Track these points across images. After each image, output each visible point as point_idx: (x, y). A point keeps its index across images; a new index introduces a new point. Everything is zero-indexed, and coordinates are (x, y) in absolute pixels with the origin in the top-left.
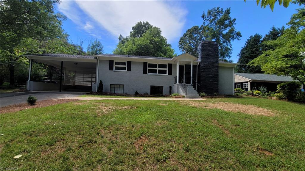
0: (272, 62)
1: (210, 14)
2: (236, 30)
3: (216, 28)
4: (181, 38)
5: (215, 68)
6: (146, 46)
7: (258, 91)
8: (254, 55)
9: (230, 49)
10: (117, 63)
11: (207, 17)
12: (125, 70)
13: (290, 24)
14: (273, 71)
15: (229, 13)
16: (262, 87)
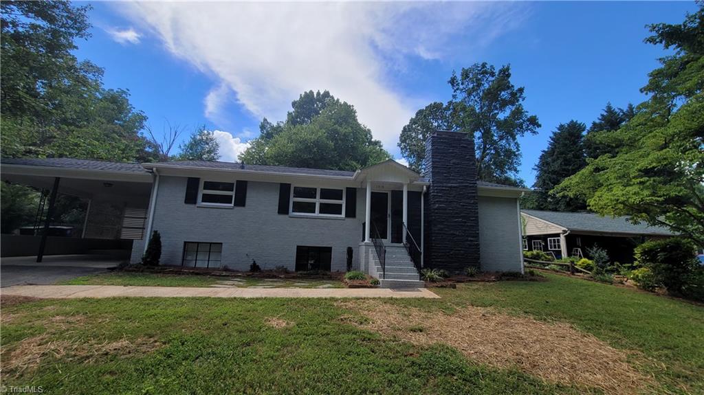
0: (615, 189)
1: (467, 76)
2: (527, 112)
3: (481, 108)
4: (404, 128)
5: (467, 201)
6: (316, 143)
7: (586, 260)
8: (570, 168)
9: (517, 153)
10: (209, 185)
11: (460, 82)
12: (231, 203)
13: (649, 90)
14: (618, 211)
15: (509, 76)
16: (595, 249)
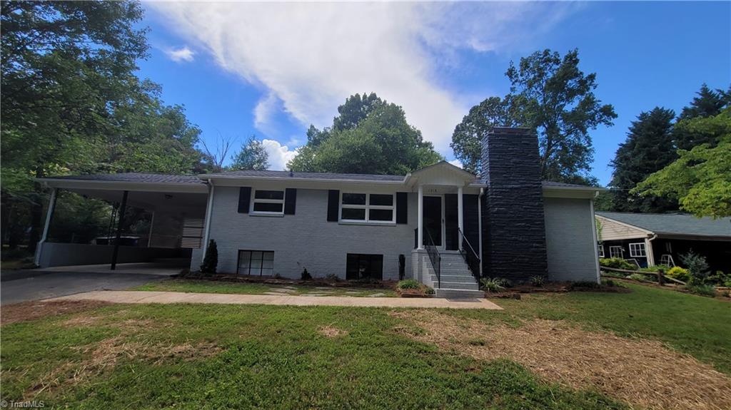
0: (715, 185)
1: (527, 66)
2: (599, 101)
3: (545, 100)
4: (457, 127)
5: (531, 203)
6: (364, 148)
7: (679, 268)
8: (656, 162)
9: (588, 148)
10: (260, 194)
11: (519, 73)
12: (281, 211)
14: (720, 210)
15: (576, 62)
16: (690, 256)
